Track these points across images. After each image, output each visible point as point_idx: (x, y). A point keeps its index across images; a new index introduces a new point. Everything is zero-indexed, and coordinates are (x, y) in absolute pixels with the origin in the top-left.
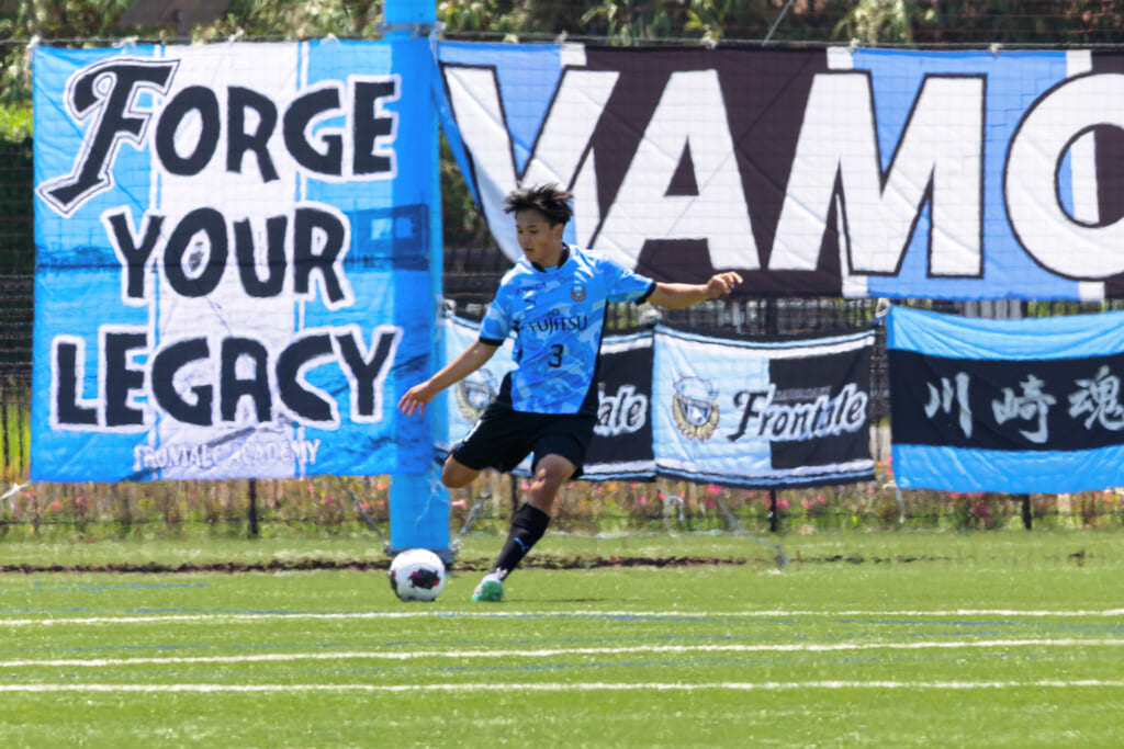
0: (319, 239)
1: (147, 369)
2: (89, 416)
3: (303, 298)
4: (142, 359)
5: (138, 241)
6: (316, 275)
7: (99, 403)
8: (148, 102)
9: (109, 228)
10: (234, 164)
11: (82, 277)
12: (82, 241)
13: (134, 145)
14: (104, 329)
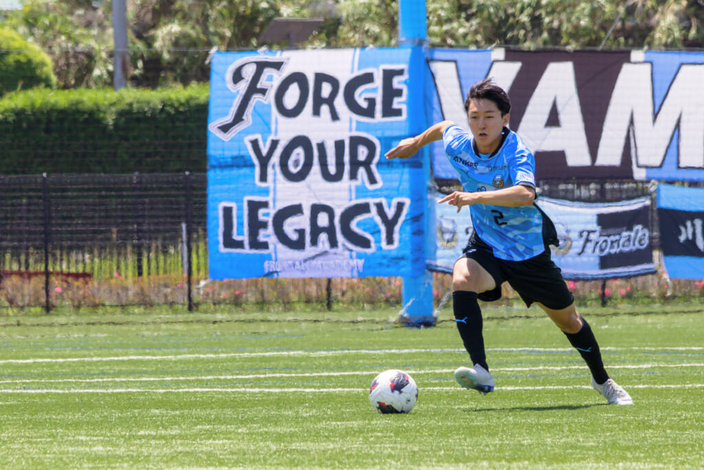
0: (363, 152)
1: (270, 220)
2: (240, 245)
3: (354, 183)
4: (267, 215)
5: (264, 151)
6: (362, 171)
7: (245, 238)
8: (271, 80)
9: (249, 146)
10: (316, 112)
11: (235, 172)
12: (235, 153)
13: (263, 101)
14: (247, 198)
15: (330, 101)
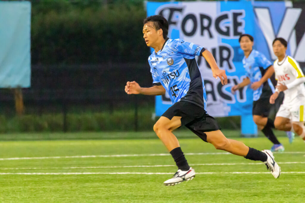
0: (225, 53)
6: (225, 63)
8: (178, 18)
10: (202, 34)
13: (175, 28)
15: (208, 28)
